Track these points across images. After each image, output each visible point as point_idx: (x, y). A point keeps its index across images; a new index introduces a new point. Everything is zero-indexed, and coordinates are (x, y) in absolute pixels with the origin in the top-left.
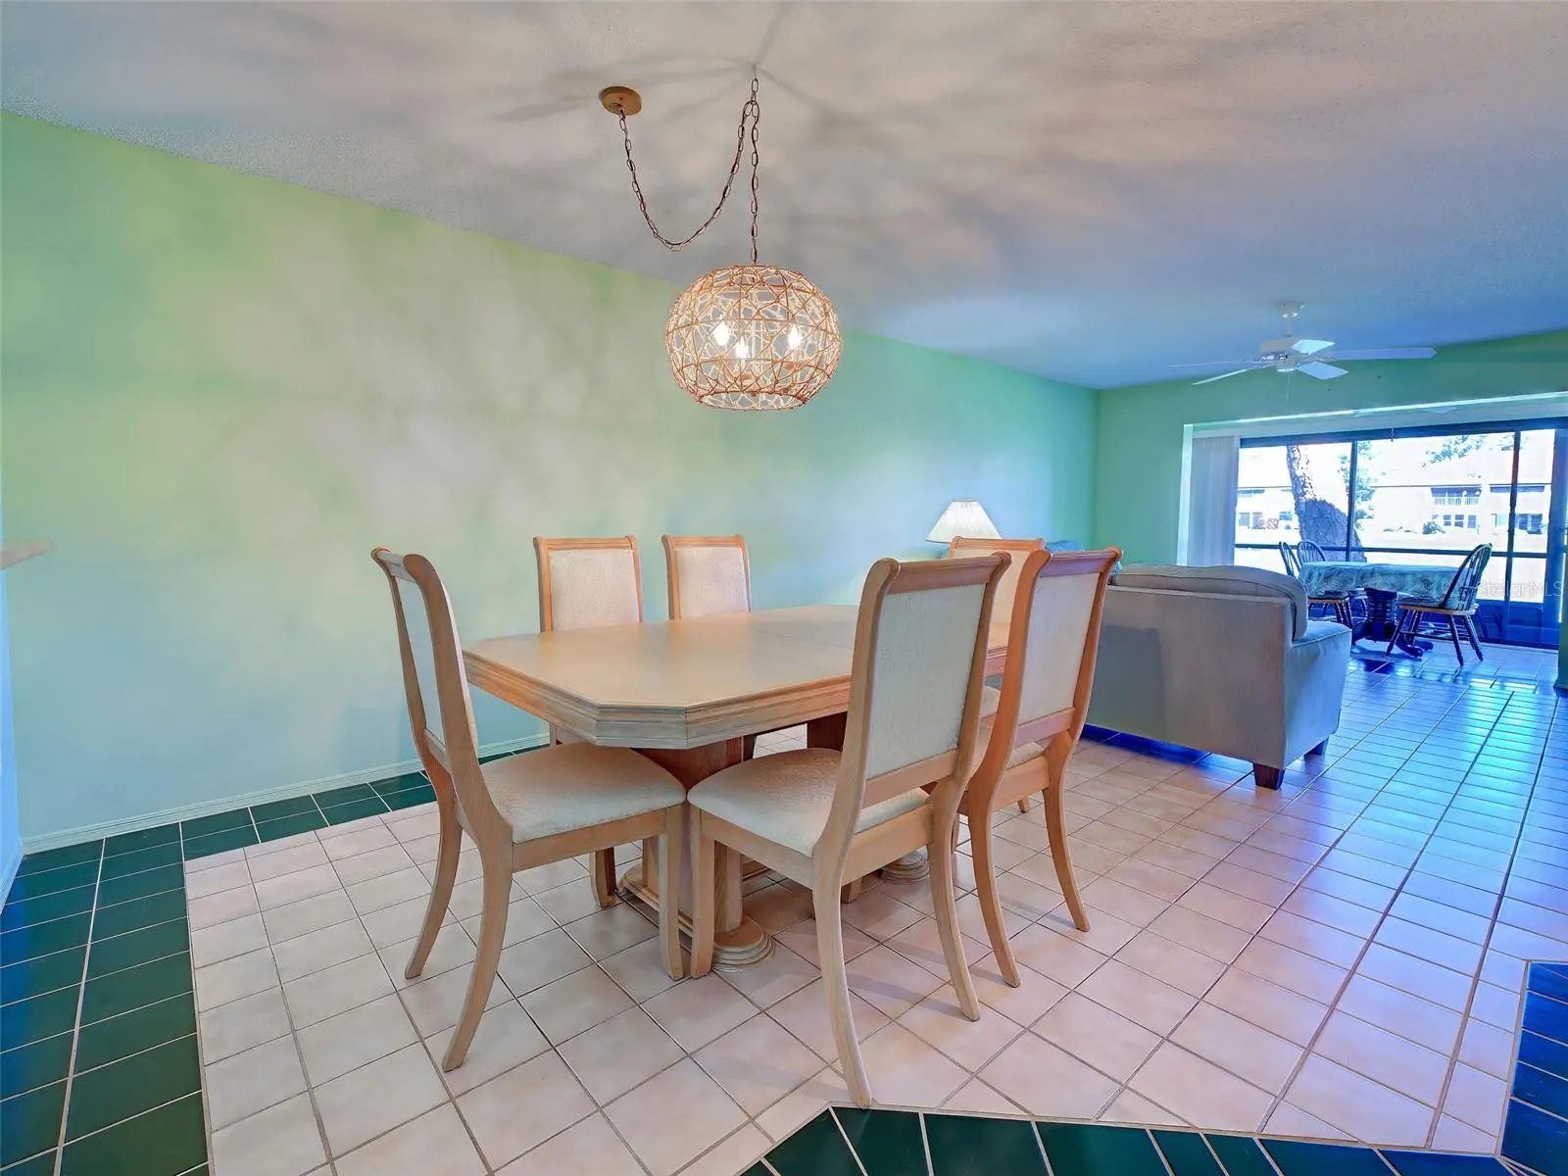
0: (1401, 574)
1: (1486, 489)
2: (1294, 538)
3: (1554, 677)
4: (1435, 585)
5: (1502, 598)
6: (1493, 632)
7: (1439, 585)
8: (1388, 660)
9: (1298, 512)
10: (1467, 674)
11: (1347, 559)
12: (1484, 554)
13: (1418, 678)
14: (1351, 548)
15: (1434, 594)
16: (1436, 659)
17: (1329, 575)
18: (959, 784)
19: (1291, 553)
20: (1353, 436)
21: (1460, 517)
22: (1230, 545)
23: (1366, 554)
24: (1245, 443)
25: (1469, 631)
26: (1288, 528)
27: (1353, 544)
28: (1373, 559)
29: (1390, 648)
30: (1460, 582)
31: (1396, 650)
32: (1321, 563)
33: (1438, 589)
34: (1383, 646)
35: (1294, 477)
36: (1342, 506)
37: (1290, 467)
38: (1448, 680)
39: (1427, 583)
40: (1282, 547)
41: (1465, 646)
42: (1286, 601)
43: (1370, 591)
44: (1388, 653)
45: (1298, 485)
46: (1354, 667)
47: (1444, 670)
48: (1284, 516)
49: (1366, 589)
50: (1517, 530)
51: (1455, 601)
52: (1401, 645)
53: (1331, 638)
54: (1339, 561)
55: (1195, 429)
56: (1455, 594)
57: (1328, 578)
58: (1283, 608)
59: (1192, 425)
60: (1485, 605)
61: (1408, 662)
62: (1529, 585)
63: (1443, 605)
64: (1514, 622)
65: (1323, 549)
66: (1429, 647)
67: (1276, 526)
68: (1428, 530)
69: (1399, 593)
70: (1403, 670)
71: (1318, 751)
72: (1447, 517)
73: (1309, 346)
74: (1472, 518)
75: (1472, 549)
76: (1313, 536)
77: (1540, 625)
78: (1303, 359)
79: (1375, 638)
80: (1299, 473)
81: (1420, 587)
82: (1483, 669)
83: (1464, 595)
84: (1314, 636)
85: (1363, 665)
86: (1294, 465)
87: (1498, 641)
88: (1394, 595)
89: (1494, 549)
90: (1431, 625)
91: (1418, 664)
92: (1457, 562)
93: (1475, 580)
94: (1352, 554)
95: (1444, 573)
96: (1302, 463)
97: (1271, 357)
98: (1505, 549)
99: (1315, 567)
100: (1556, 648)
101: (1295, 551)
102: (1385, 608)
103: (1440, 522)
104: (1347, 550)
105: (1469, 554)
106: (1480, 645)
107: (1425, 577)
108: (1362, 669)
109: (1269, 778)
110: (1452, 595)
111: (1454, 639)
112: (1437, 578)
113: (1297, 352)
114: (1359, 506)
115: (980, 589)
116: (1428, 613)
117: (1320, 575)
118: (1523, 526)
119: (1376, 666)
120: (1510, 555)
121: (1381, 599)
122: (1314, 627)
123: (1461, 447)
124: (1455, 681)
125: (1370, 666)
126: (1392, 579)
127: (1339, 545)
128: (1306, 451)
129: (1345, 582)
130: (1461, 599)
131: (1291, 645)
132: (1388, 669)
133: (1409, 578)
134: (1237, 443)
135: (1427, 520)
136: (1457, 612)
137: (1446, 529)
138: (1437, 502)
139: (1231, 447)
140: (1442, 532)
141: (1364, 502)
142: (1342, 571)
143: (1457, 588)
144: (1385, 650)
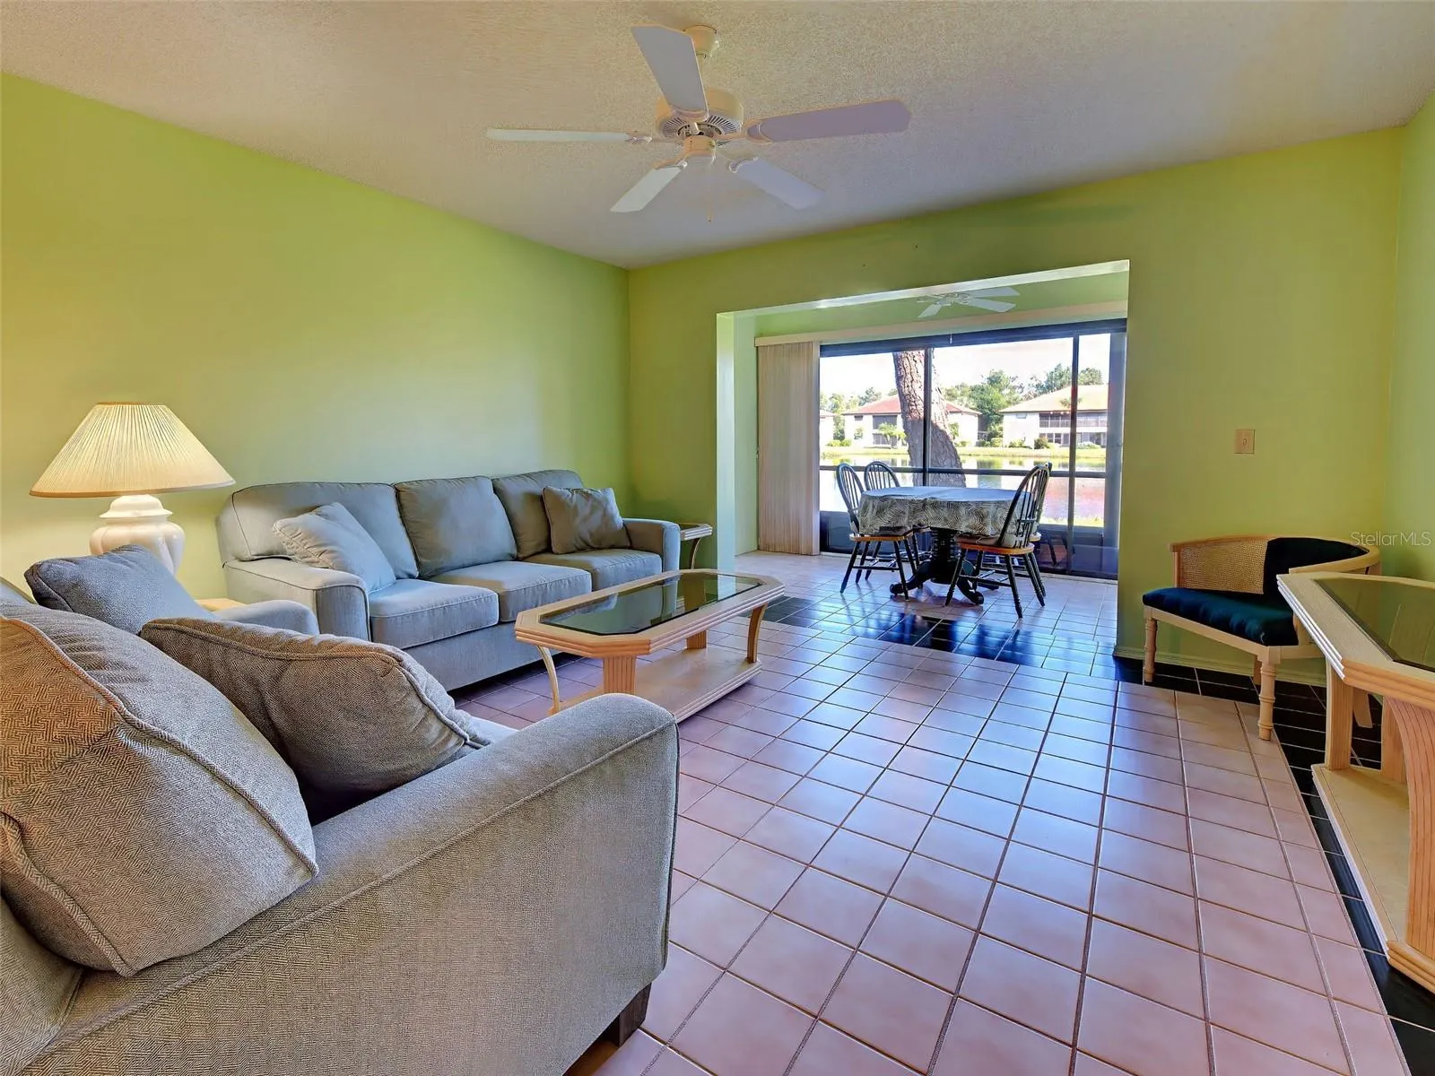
4: (989, 518)
7: (995, 517)
8: (950, 607)
15: (989, 530)
19: (856, 478)
24: (827, 350)
30: (1019, 511)
31: (958, 595)
33: (994, 522)
34: (944, 589)
44: (950, 602)
51: (1012, 539)
52: (965, 589)
56: (1012, 529)
57: (880, 512)
61: (971, 611)
62: (1090, 516)
63: (999, 542)
77: (1101, 554)
79: (936, 580)
81: (974, 521)
83: (1021, 530)
93: (1035, 508)
100: (1115, 578)
101: (860, 475)
102: (945, 545)
104: (924, 471)
105: (1027, 475)
107: (979, 511)
110: (1009, 529)
112: (992, 509)
120: (1072, 475)
129: (899, 515)
130: (1018, 535)
133: (963, 511)
134: (817, 351)
135: (1037, 437)
136: (1015, 552)
137: (1049, 444)
138: (1041, 425)
139: (810, 355)
140: (1048, 448)
141: (1000, 425)
142: (893, 504)
143: (1013, 520)
144: (945, 594)
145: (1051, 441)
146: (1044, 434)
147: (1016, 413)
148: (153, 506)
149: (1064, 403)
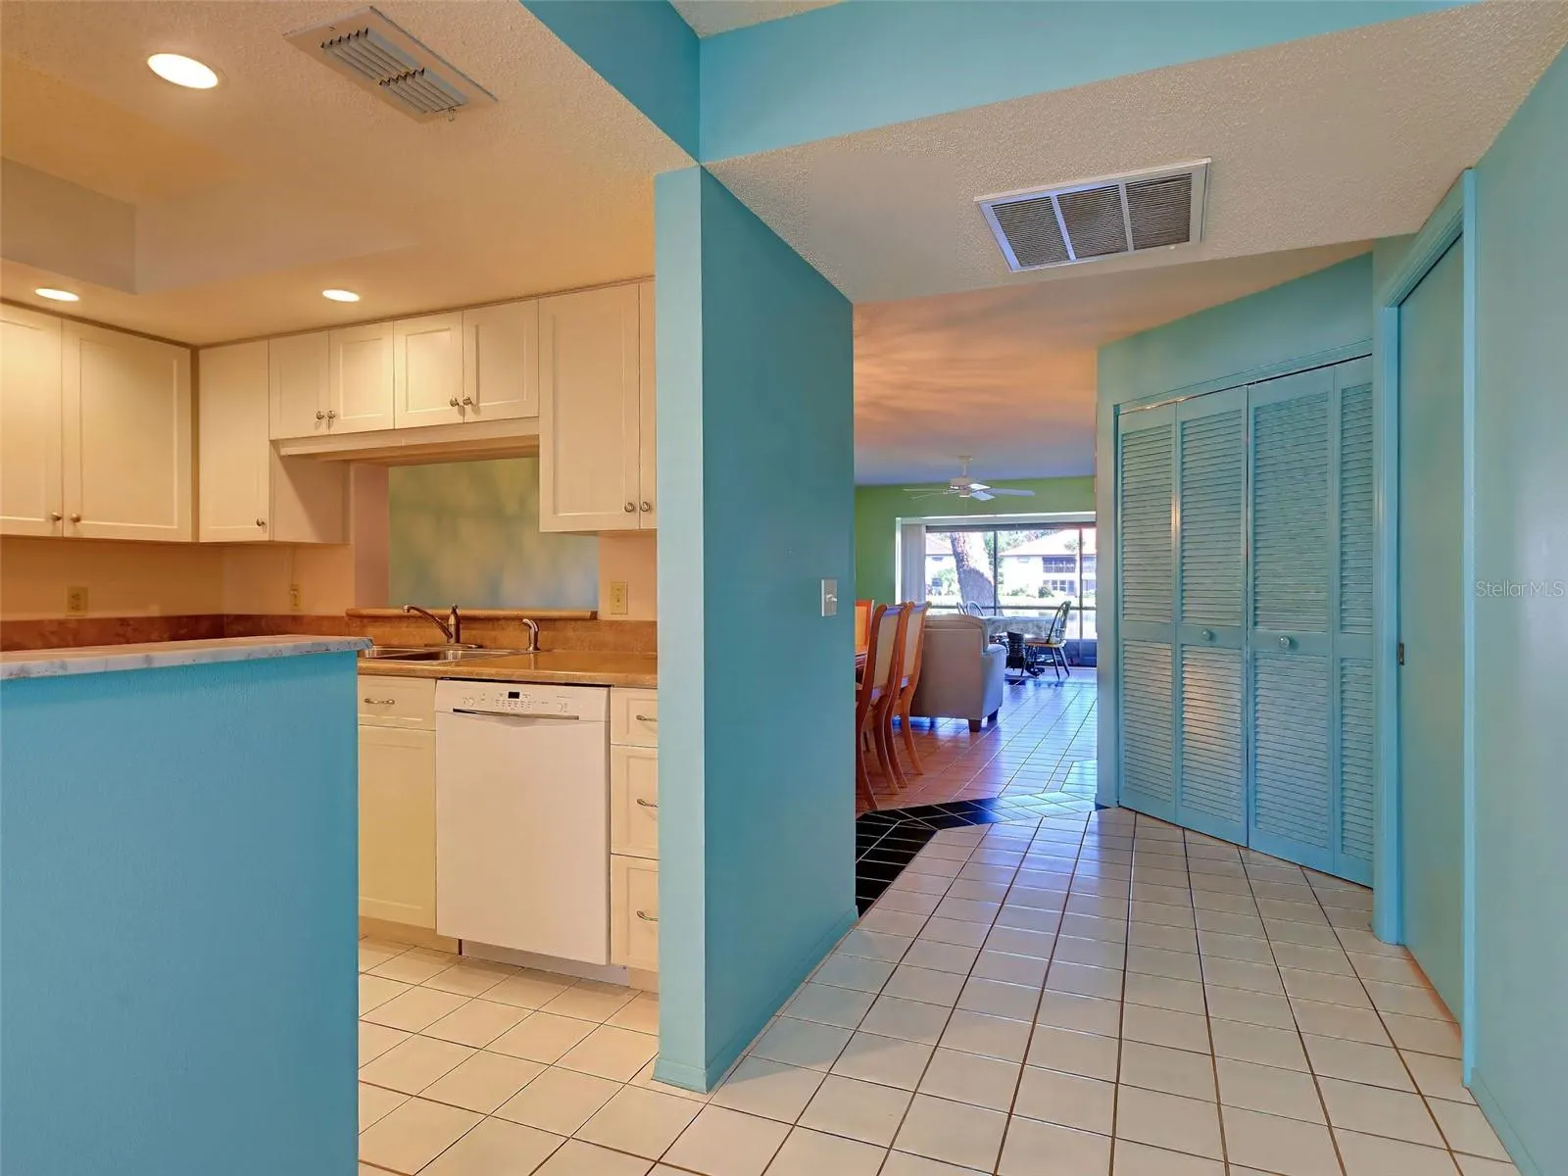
0: (1027, 621)
2: (958, 599)
3: (1095, 681)
4: (1043, 628)
5: (1078, 637)
6: (1075, 660)
7: (1045, 629)
8: (1022, 679)
9: (960, 579)
10: (1062, 683)
11: (995, 614)
12: (1066, 608)
13: (1037, 686)
14: (996, 607)
16: (1047, 676)
20: (995, 527)
21: (1063, 582)
22: (924, 602)
23: (1006, 610)
24: (929, 529)
25: (1063, 660)
27: (997, 605)
28: (1008, 614)
29: (1022, 672)
30: (1056, 626)
31: (1026, 673)
33: (1045, 631)
34: (1017, 672)
35: (955, 551)
36: (989, 574)
38: (1052, 686)
39: (1039, 628)
41: (1061, 668)
42: (980, 631)
43: (1010, 636)
44: (1021, 676)
45: (960, 558)
46: (1006, 688)
47: (1049, 681)
49: (1009, 633)
51: (1054, 639)
52: (1028, 670)
54: (987, 615)
55: (903, 520)
56: (1053, 634)
58: (978, 633)
59: (901, 518)
60: (1069, 644)
61: (1032, 679)
62: (1090, 633)
63: (1048, 642)
64: (1083, 654)
65: (983, 608)
66: (1042, 671)
68: (1042, 593)
69: (1026, 635)
70: (1030, 684)
71: (994, 716)
72: (1054, 582)
75: (1061, 606)
76: (971, 598)
77: (1094, 655)
78: (971, 491)
79: (1014, 667)
80: (959, 550)
81: (1036, 630)
82: (1070, 680)
84: (991, 650)
85: (1008, 683)
86: (956, 545)
87: (1077, 665)
88: (1022, 637)
89: (1072, 605)
90: (1043, 656)
91: (1037, 679)
92: (1052, 614)
93: (1063, 625)
94: (998, 610)
95: (1046, 621)
96: (961, 544)
97: (957, 489)
98: (1078, 606)
102: (1019, 646)
103: (1050, 586)
104: (994, 608)
105: (1059, 609)
106: (1069, 668)
107: (1037, 624)
108: (1008, 685)
109: (975, 727)
111: (1054, 664)
112: (1044, 624)
113: (970, 488)
116: (1041, 648)
119: (1016, 682)
120: (1081, 608)
121: (1016, 640)
122: (991, 647)
124: (1056, 686)
125: (1012, 682)
126: (1021, 626)
127: (988, 604)
128: (964, 536)
130: (1057, 636)
131: (983, 655)
132: (1023, 683)
133: (1030, 625)
134: (924, 529)
135: (1041, 585)
136: (1055, 646)
137: (1053, 592)
138: (1047, 570)
139: (920, 533)
140: (1053, 596)
141: (1002, 571)
142: (994, 622)
143: (1055, 630)
144: (1020, 674)
145: (1055, 589)
146: (1048, 581)
149: (1068, 547)
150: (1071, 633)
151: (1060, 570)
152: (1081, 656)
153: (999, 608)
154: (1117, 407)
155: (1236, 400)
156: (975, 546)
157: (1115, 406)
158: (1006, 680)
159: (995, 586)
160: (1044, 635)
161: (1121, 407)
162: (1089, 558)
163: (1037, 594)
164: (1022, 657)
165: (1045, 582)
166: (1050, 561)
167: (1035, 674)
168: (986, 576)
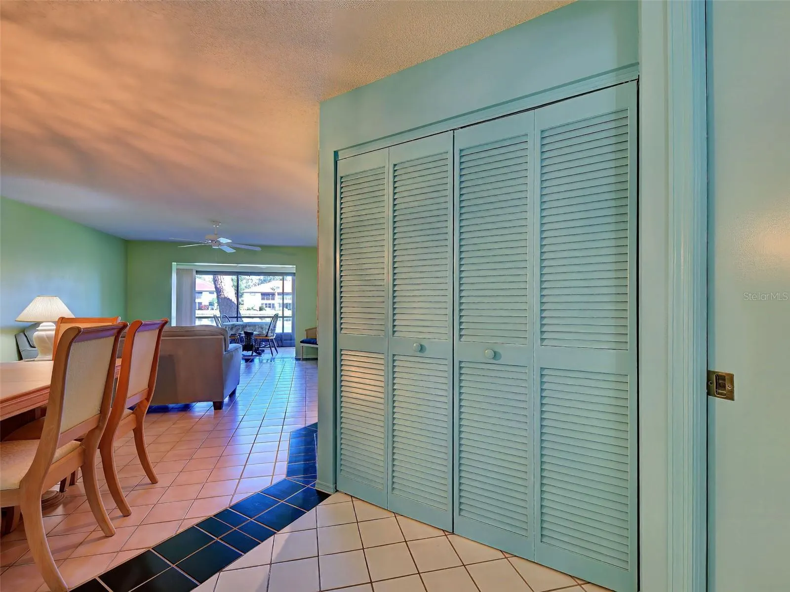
0: (254, 325)
1: (276, 294)
2: (217, 313)
3: (294, 355)
4: (264, 329)
5: (281, 332)
6: (280, 344)
8: (252, 358)
9: (218, 302)
10: (274, 359)
11: (237, 321)
12: (276, 317)
13: (261, 362)
14: (238, 317)
16: (266, 355)
17: (233, 327)
18: (101, 429)
20: (238, 274)
21: (270, 304)
22: (193, 317)
23: (243, 319)
24: (198, 272)
25: (274, 344)
26: (213, 309)
27: (239, 316)
28: (246, 320)
29: (252, 353)
30: (271, 328)
31: (254, 354)
32: (229, 323)
34: (250, 353)
35: (216, 288)
36: (234, 300)
37: (215, 284)
38: (269, 361)
39: (262, 328)
40: (215, 317)
41: (273, 349)
42: (223, 337)
43: (246, 333)
44: (252, 355)
45: (218, 291)
47: (267, 358)
48: (211, 304)
49: (244, 332)
50: (285, 309)
51: (270, 334)
52: (256, 352)
53: (236, 349)
54: (234, 322)
55: (177, 265)
56: (270, 332)
57: (232, 329)
58: (221, 339)
59: (176, 263)
60: (278, 335)
61: (258, 357)
62: (288, 329)
63: (267, 336)
64: (284, 340)
65: (230, 317)
66: (263, 351)
67: (208, 309)
68: (261, 309)
69: (254, 333)
70: (257, 360)
71: (234, 393)
72: (266, 304)
73: (223, 240)
74: (273, 304)
75: (273, 316)
76: (225, 312)
77: (291, 340)
78: (220, 244)
79: (248, 351)
80: (218, 286)
81: (260, 330)
82: (279, 355)
83: (272, 332)
84: (231, 349)
85: (244, 361)
86: (216, 282)
87: (282, 347)
88: (252, 334)
89: (279, 315)
90: (264, 343)
91: (260, 357)
92: (268, 320)
93: (275, 327)
94: (239, 319)
95: (266, 324)
96: (219, 283)
97: (210, 241)
98: (282, 315)
99: (227, 325)
100: (294, 346)
101: (219, 319)
102: (250, 338)
103: (264, 306)
104: (237, 317)
105: (273, 317)
106: (277, 348)
107: (261, 326)
108: (244, 362)
109: (218, 406)
111: (270, 347)
112: (264, 326)
113: (219, 241)
114: (240, 300)
115: (112, 339)
116: (263, 339)
117: (229, 328)
118: (287, 308)
119: (249, 360)
120: (283, 317)
121: (249, 335)
122: (232, 346)
123: (269, 278)
124: (271, 361)
125: (247, 360)
126: (252, 328)
127: (233, 316)
128: (221, 278)
129: (237, 330)
131: (224, 353)
132: (252, 361)
133: (257, 327)
134: (195, 273)
135: (260, 305)
136: (270, 338)
137: (266, 309)
138: (263, 299)
139: (192, 274)
141: (242, 299)
142: (236, 326)
143: (270, 329)
144: (251, 354)
145: (266, 307)
147: (251, 293)
148: (53, 326)
150: (278, 330)
151: (268, 299)
152: (283, 341)
153: (240, 317)
154: (336, 153)
155: (441, 144)
156: (227, 283)
157: (335, 152)
158: (243, 359)
159: (238, 306)
160: (264, 332)
161: (340, 153)
162: (288, 294)
163: (259, 310)
164: (252, 344)
165: (262, 304)
166: (265, 295)
167: (259, 354)
168: (233, 301)
